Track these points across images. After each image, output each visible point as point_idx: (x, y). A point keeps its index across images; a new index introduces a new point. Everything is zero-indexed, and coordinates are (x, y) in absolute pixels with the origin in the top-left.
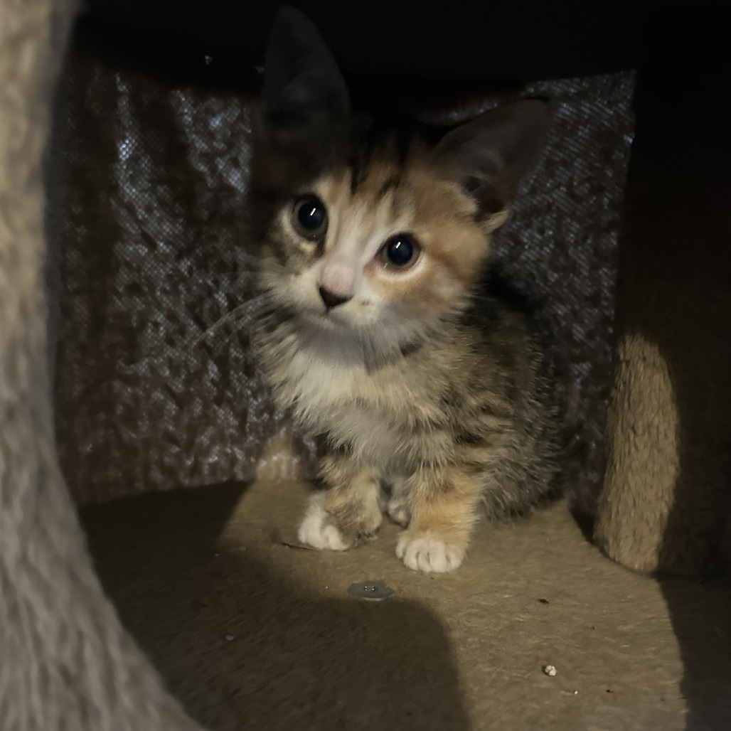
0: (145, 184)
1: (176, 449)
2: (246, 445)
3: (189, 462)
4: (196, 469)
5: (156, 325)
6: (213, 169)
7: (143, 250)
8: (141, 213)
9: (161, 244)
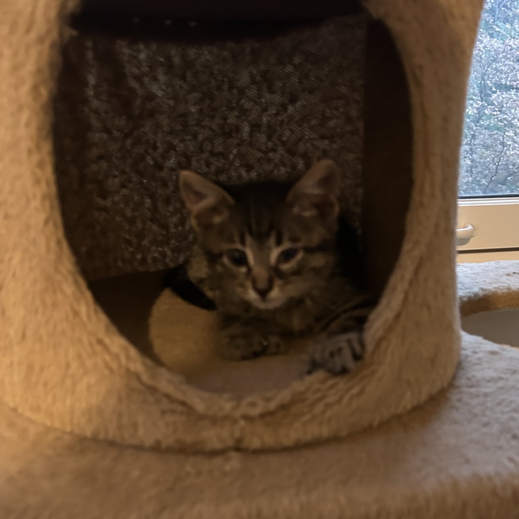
0: (104, 98)
1: (131, 249)
2: (171, 246)
3: (139, 256)
4: (144, 261)
6: (142, 84)
7: (105, 136)
9: (115, 132)
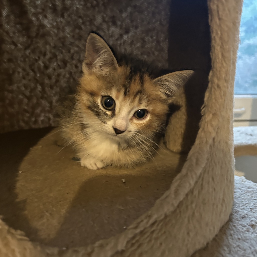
0: (13, 24)
1: (28, 115)
2: (53, 113)
3: (33, 119)
4: (36, 122)
5: (19, 73)
6: (38, 19)
7: (13, 47)
8: (12, 35)
9: (19, 45)
